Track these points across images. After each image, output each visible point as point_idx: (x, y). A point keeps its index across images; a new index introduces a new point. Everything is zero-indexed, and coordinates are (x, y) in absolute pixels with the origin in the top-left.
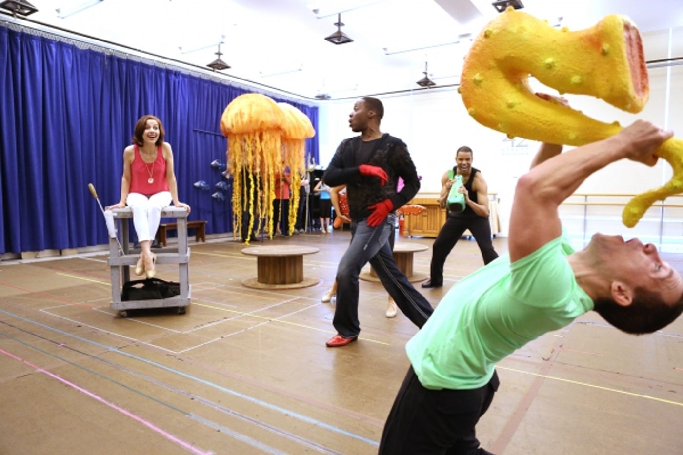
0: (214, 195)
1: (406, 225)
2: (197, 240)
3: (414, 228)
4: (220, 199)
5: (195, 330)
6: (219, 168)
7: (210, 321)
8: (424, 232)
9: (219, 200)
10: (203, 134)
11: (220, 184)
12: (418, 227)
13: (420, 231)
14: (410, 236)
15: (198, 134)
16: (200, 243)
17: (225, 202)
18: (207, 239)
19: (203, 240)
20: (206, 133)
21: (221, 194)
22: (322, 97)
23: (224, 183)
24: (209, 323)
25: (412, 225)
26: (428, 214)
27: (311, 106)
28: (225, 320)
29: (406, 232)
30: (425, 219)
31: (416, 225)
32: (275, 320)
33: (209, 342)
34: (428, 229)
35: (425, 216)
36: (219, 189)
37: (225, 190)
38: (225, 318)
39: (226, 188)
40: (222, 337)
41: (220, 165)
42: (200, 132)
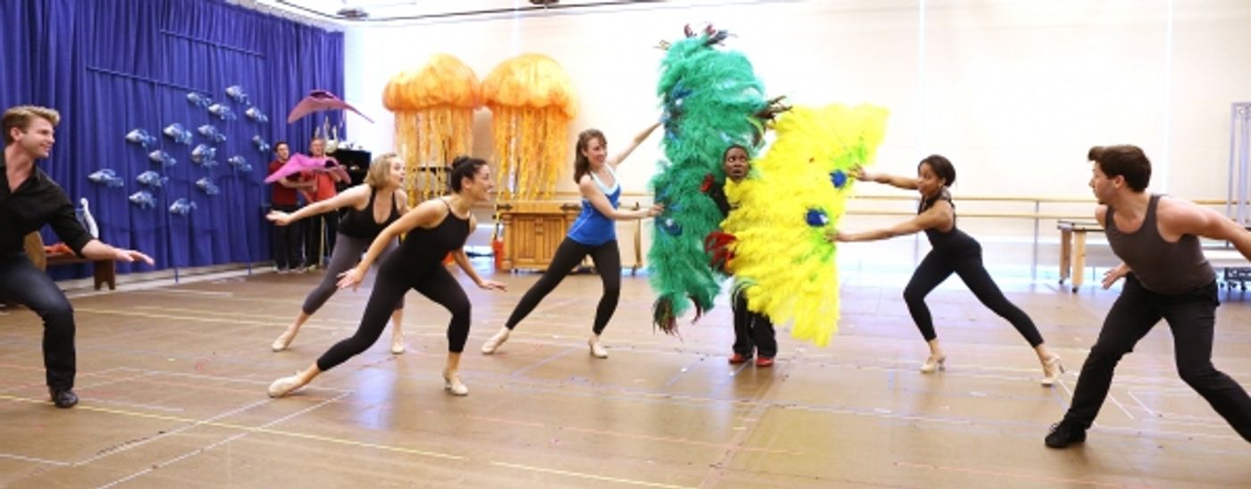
0: (134, 197)
1: (507, 250)
2: (98, 287)
3: (519, 257)
4: (147, 204)
5: (98, 457)
6: (144, 145)
7: (128, 440)
8: (538, 263)
9: (143, 207)
10: (109, 77)
11: (147, 176)
12: (527, 254)
13: (531, 260)
14: (513, 270)
15: (97, 75)
16: (105, 290)
17: (157, 210)
18: (118, 285)
19: (112, 287)
20: (114, 75)
21: (149, 196)
22: (352, 15)
23: (156, 174)
24: (128, 443)
25: (516, 251)
26: (544, 229)
27: (330, 29)
28: (161, 436)
29: (506, 264)
30: (540, 239)
31: (525, 250)
32: (259, 429)
33: (127, 478)
34: (544, 257)
35: (540, 234)
36: (144, 187)
37: (157, 188)
38: (161, 432)
39: (158, 183)
40: (155, 467)
41: (147, 138)
42: (102, 73)
